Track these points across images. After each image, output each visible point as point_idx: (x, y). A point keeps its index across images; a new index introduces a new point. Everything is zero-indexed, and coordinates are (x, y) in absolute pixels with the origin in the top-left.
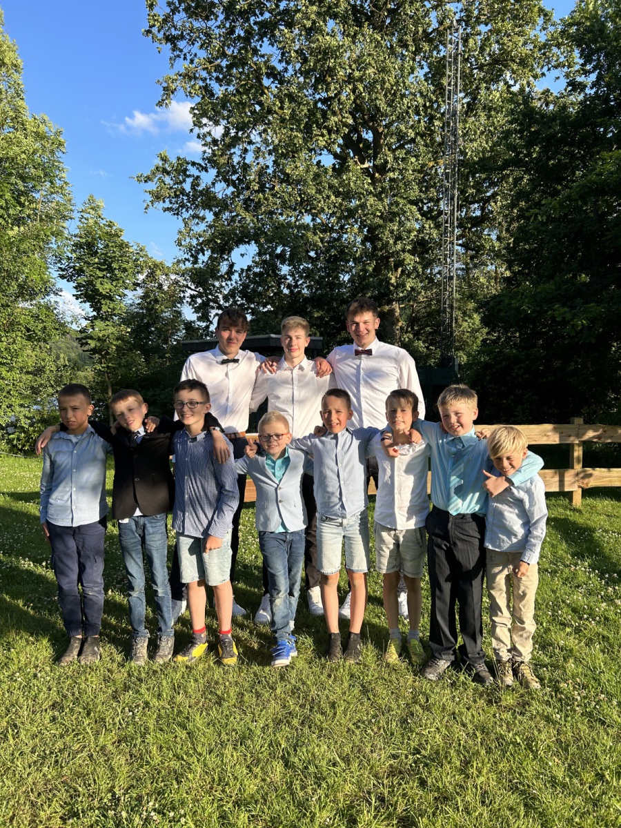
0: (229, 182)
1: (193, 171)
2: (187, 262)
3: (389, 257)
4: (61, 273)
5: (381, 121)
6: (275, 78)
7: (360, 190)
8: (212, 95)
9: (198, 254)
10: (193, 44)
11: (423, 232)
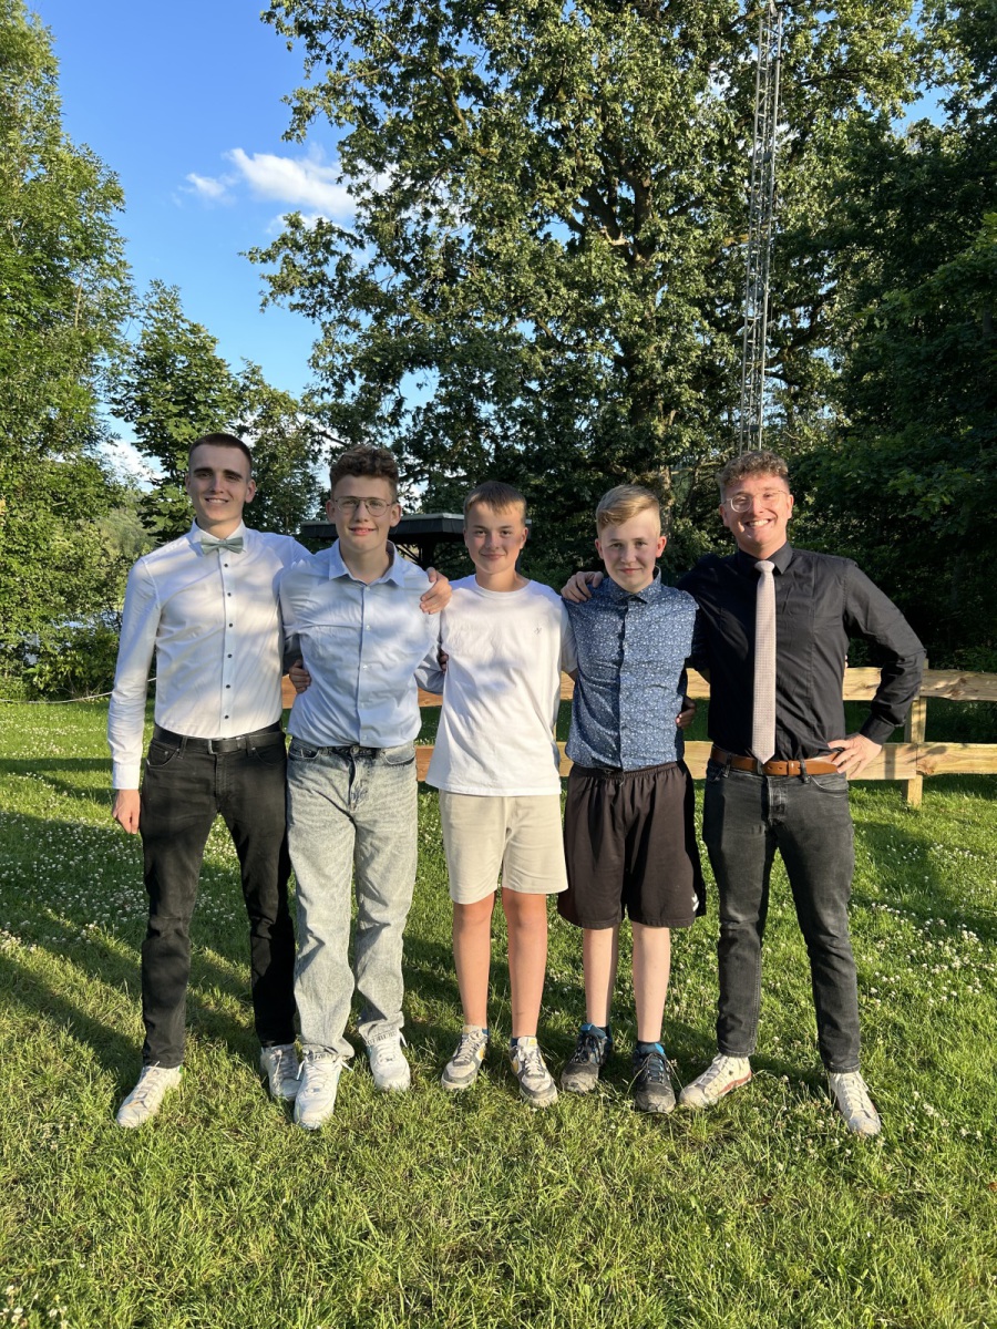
0: (399, 266)
1: (341, 246)
2: (326, 395)
3: (656, 393)
4: (115, 407)
5: (648, 168)
6: (479, 95)
7: (609, 281)
8: (376, 122)
9: (345, 381)
10: (343, 37)
11: (711, 353)
